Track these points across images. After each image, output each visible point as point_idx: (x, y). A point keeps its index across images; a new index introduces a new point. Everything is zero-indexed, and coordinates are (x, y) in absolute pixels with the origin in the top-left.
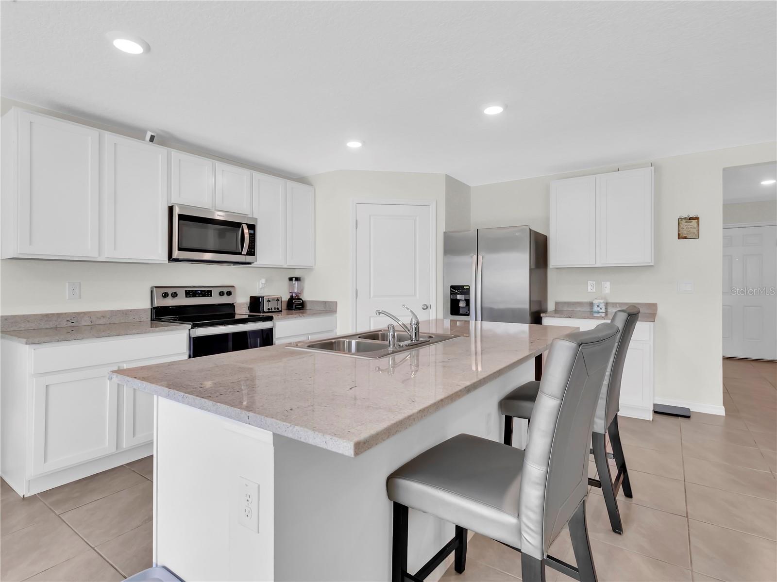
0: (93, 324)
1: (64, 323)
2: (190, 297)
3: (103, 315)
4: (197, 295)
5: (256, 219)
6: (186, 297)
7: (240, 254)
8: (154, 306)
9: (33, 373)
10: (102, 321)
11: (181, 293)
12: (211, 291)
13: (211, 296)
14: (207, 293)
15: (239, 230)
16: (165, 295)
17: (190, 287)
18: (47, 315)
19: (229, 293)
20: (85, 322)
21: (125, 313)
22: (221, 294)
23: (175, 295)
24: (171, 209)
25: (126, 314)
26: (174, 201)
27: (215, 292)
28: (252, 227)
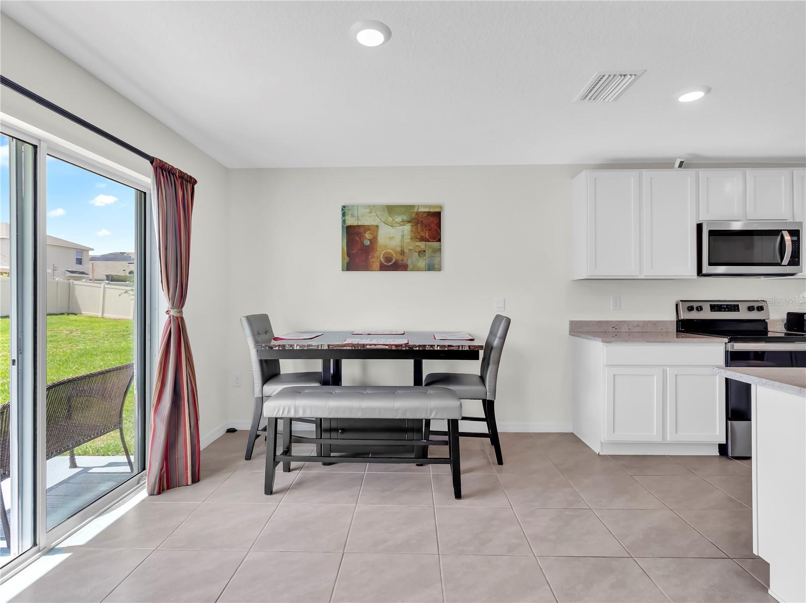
0: (630, 331)
1: (611, 329)
2: (715, 311)
3: (638, 324)
4: (723, 310)
5: (801, 223)
6: (711, 311)
7: (779, 265)
8: (680, 319)
9: (605, 363)
10: (637, 329)
11: (707, 307)
12: (738, 305)
13: (739, 311)
14: (734, 308)
15: (777, 238)
16: (690, 309)
17: (715, 301)
18: (600, 322)
19: (760, 309)
20: (625, 329)
21: (655, 323)
22: (750, 309)
23: (700, 309)
24: (699, 227)
25: (655, 325)
26: (702, 219)
27: (742, 307)
28: (795, 233)
